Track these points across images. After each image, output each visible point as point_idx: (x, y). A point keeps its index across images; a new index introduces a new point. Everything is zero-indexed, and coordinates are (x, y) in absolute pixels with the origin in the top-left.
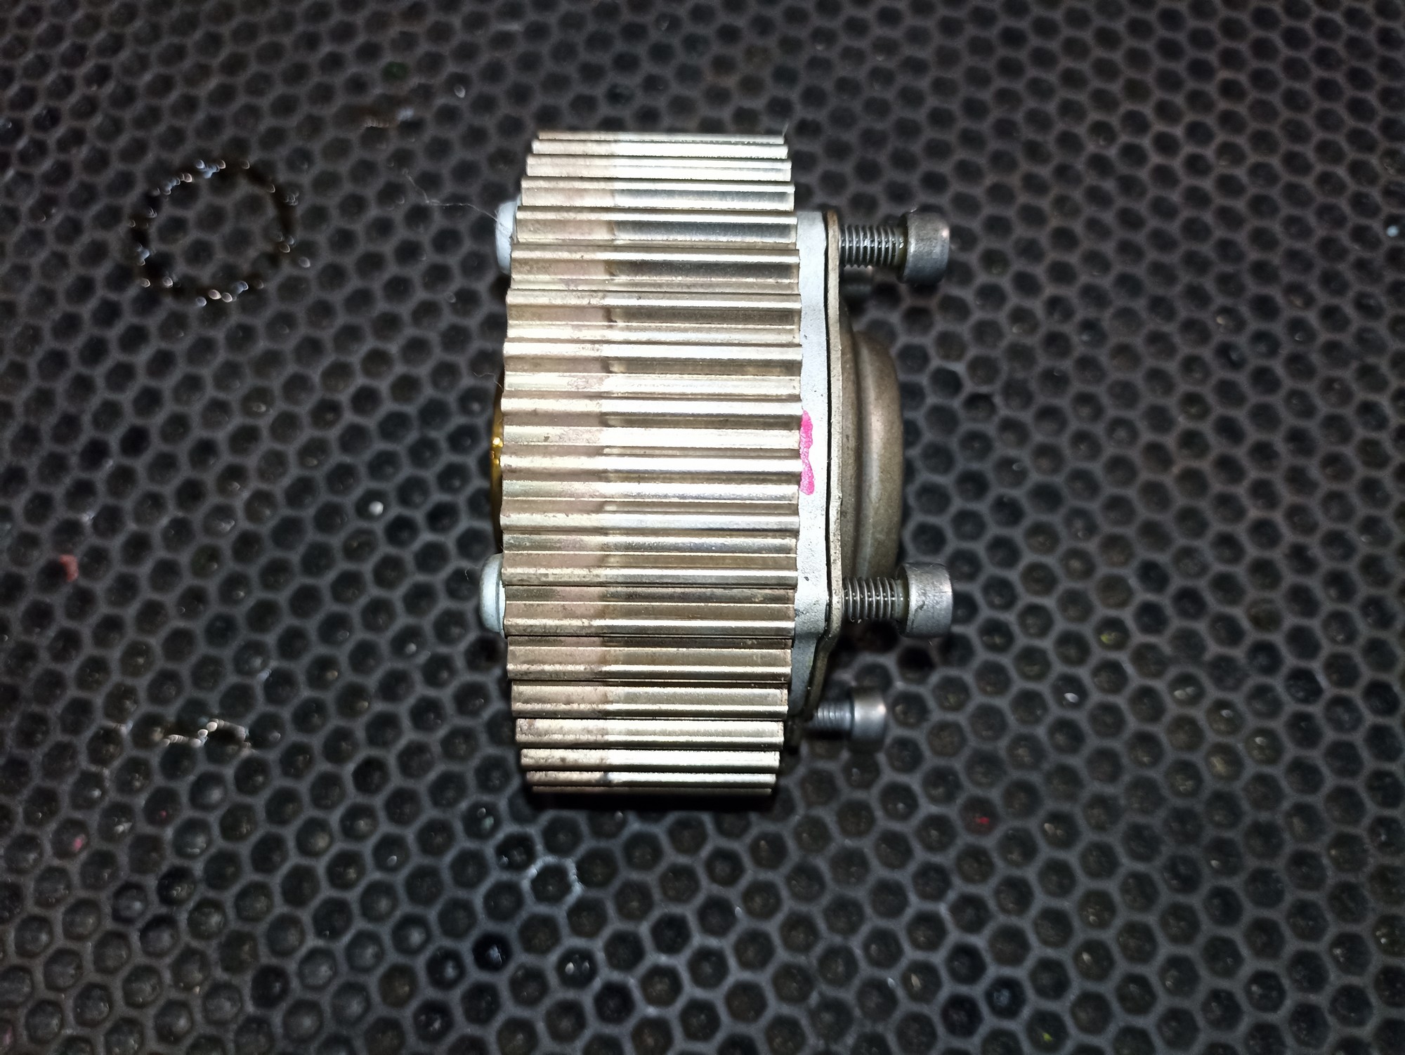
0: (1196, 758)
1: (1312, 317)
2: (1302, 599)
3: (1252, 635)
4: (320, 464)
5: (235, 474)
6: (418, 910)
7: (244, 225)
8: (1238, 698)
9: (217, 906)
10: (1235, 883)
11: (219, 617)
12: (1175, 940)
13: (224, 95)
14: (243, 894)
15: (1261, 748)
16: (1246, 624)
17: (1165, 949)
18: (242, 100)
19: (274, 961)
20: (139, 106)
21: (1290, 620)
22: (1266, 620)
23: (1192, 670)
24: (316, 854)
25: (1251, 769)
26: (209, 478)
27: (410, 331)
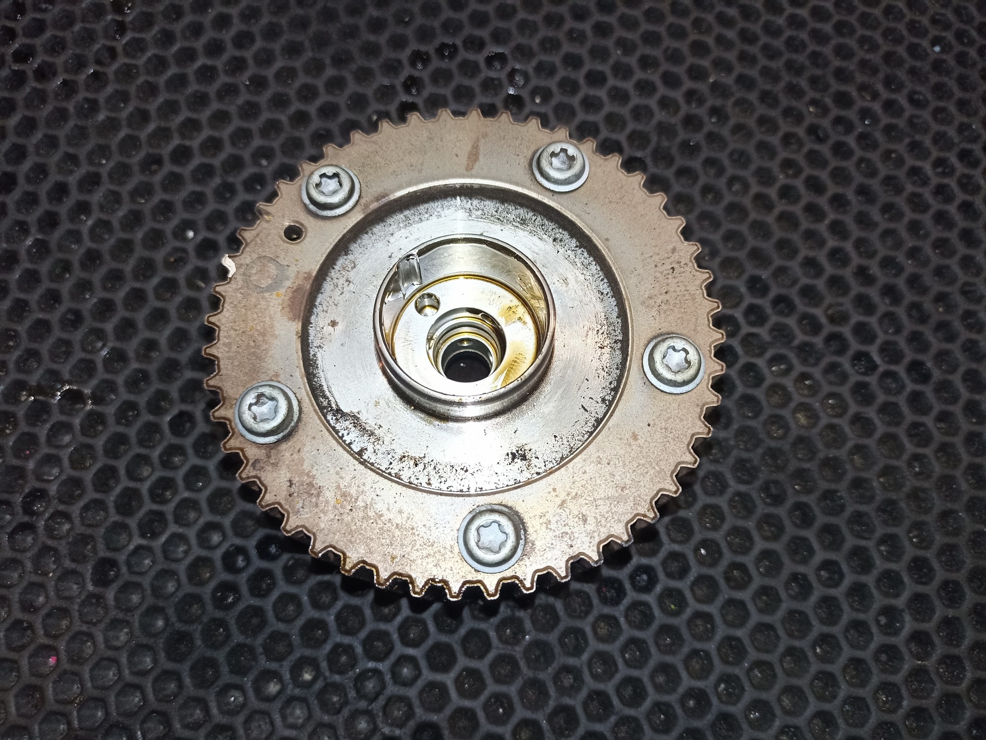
0: (786, 413)
1: (877, 107)
2: (864, 304)
3: (828, 328)
4: (147, 201)
5: (83, 208)
6: (217, 519)
8: (817, 372)
10: (810, 500)
11: (70, 311)
14: (86, 508)
15: (832, 407)
16: (823, 320)
17: (760, 545)
19: (109, 555)
22: (839, 319)
24: (141, 480)
25: (824, 421)
26: (63, 209)
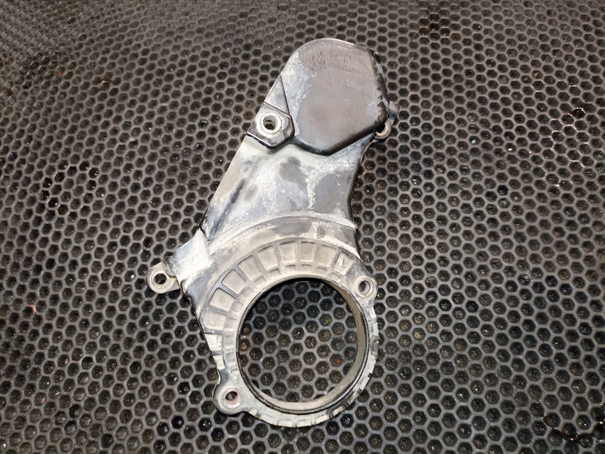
7: (80, 185)
9: (89, 416)
12: (403, 396)
13: (70, 140)
18: (76, 141)
20: (42, 148)
21: (440, 283)
23: (407, 304)
27: (138, 215)
